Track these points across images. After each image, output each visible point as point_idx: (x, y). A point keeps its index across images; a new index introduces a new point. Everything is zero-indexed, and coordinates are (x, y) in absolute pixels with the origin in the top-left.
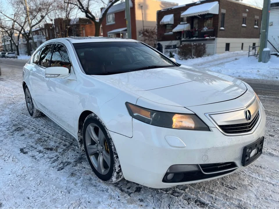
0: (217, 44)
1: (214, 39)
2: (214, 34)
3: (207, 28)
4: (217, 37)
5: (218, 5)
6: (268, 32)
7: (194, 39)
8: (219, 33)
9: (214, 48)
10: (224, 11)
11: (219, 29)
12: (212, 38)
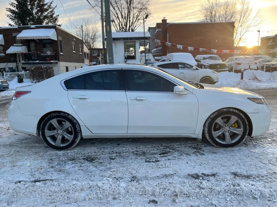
0: (61, 67)
1: (57, 63)
2: (56, 57)
3: (50, 52)
4: (59, 61)
5: (56, 32)
6: (113, 59)
7: (37, 61)
8: (61, 57)
9: (59, 71)
10: (60, 38)
11: (59, 54)
12: (55, 61)
